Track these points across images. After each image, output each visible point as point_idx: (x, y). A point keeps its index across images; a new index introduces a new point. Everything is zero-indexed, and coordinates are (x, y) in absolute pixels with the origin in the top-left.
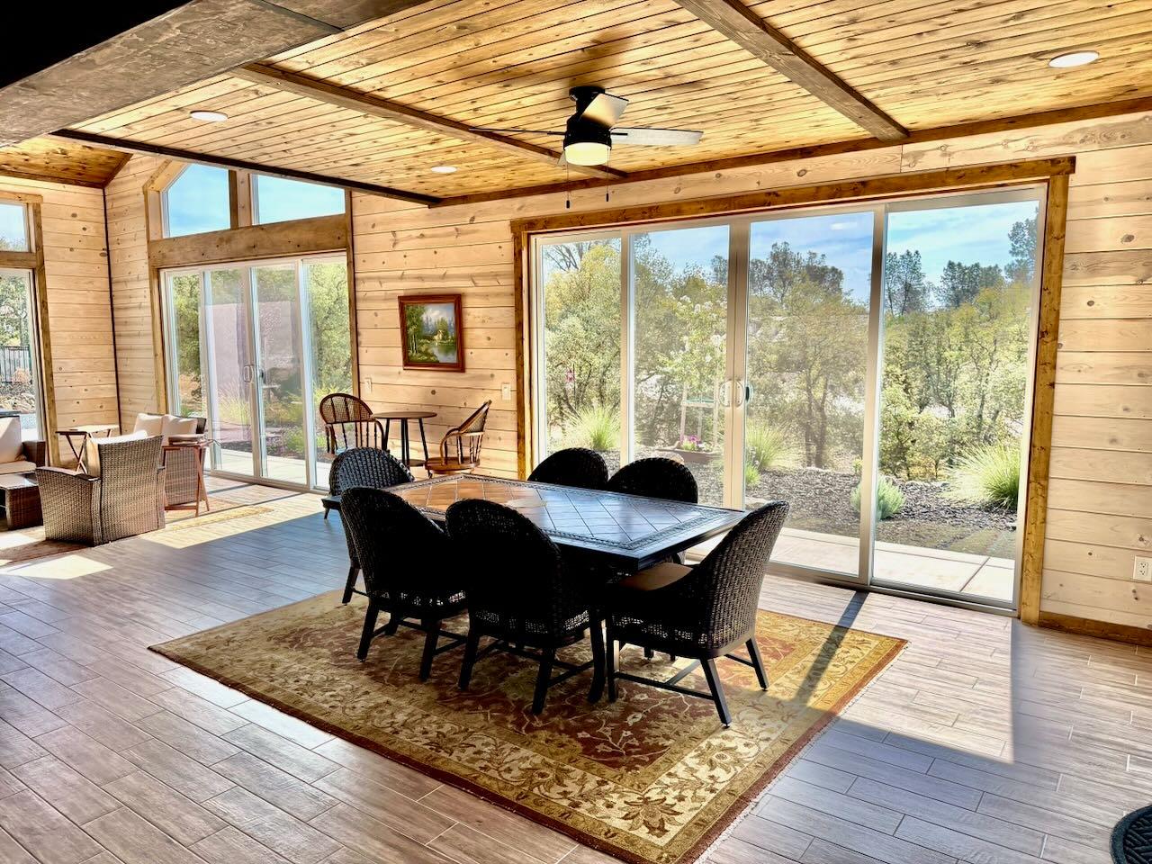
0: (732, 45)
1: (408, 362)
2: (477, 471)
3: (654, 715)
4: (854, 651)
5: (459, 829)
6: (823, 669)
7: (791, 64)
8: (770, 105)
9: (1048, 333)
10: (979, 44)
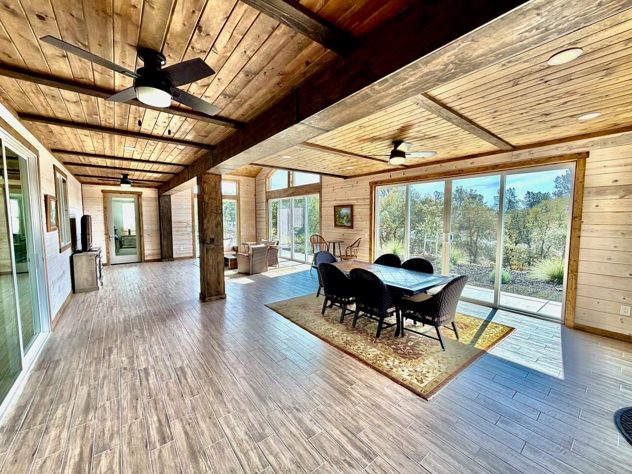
0: (450, 124)
1: (336, 225)
2: (356, 260)
3: (418, 343)
4: (493, 330)
5: (354, 370)
6: (480, 335)
7: (471, 128)
8: (462, 142)
9: (577, 218)
10: (546, 115)
